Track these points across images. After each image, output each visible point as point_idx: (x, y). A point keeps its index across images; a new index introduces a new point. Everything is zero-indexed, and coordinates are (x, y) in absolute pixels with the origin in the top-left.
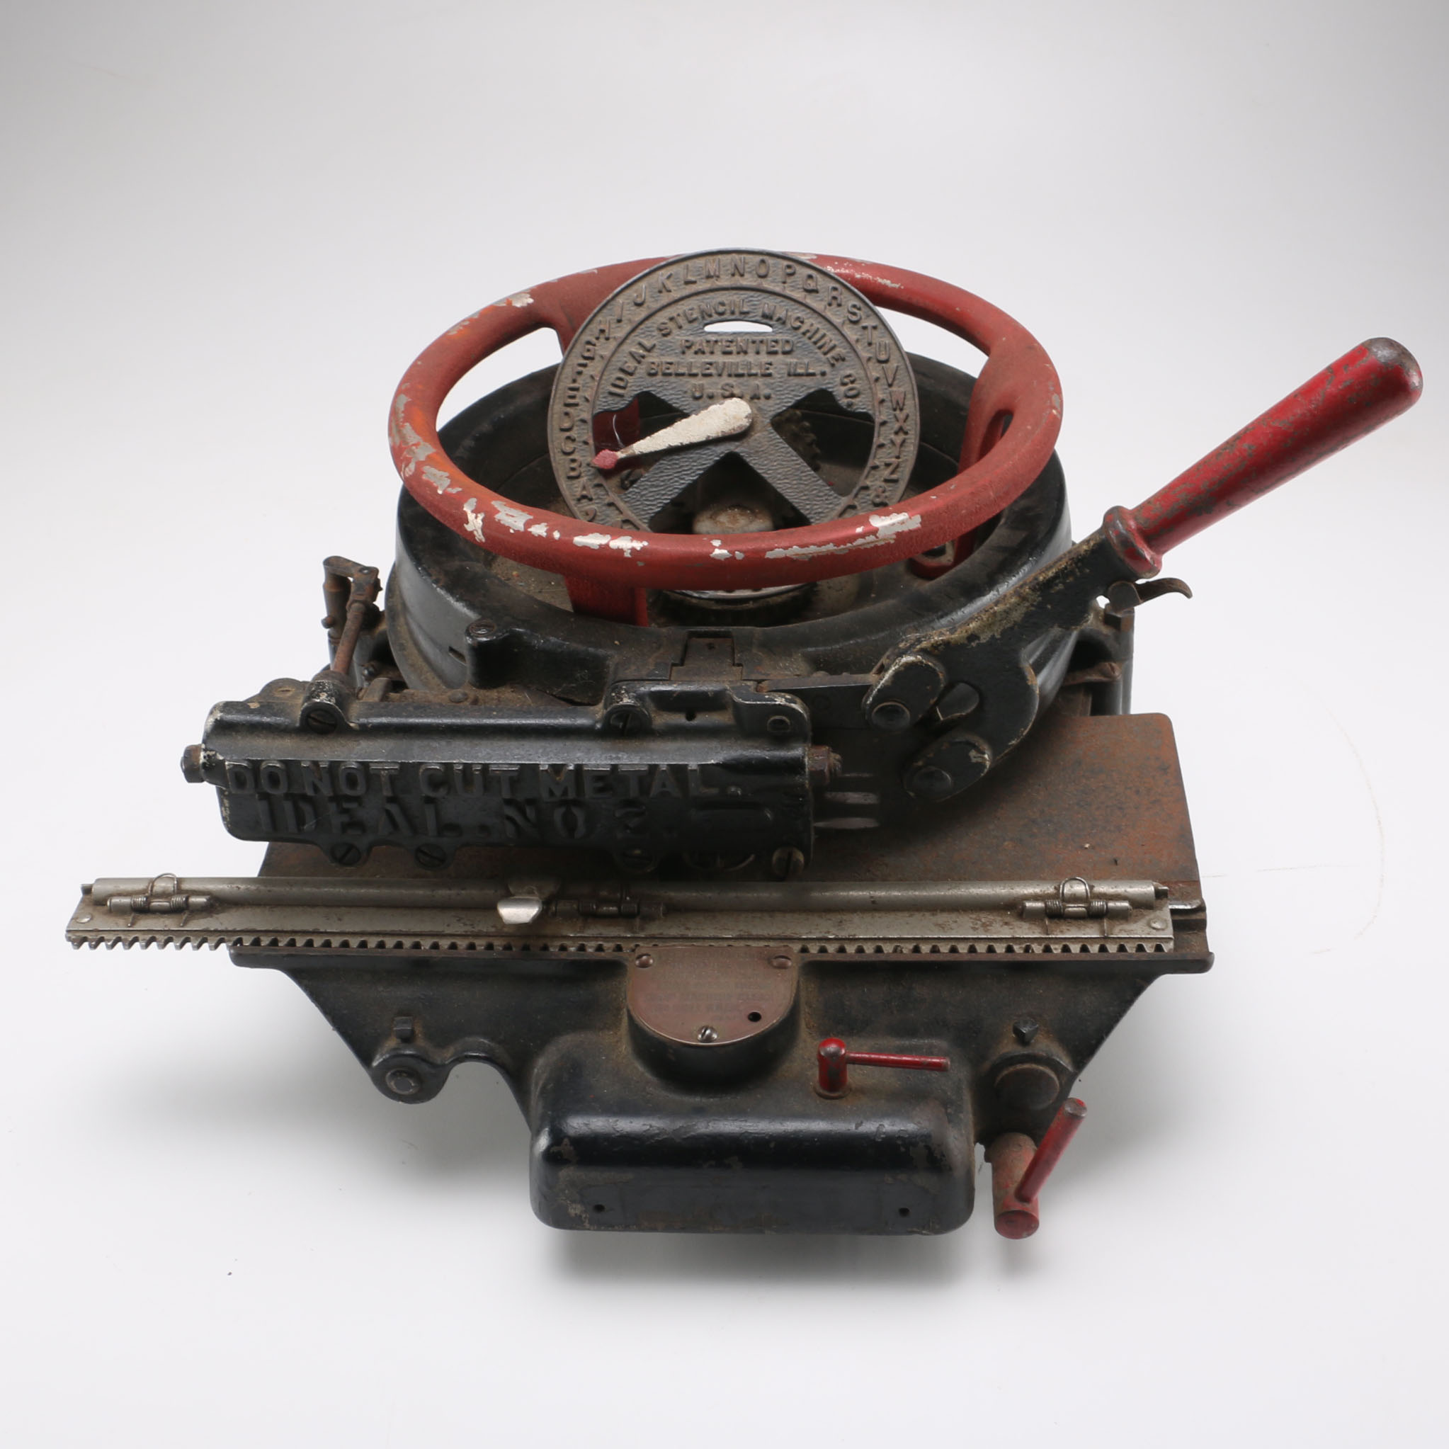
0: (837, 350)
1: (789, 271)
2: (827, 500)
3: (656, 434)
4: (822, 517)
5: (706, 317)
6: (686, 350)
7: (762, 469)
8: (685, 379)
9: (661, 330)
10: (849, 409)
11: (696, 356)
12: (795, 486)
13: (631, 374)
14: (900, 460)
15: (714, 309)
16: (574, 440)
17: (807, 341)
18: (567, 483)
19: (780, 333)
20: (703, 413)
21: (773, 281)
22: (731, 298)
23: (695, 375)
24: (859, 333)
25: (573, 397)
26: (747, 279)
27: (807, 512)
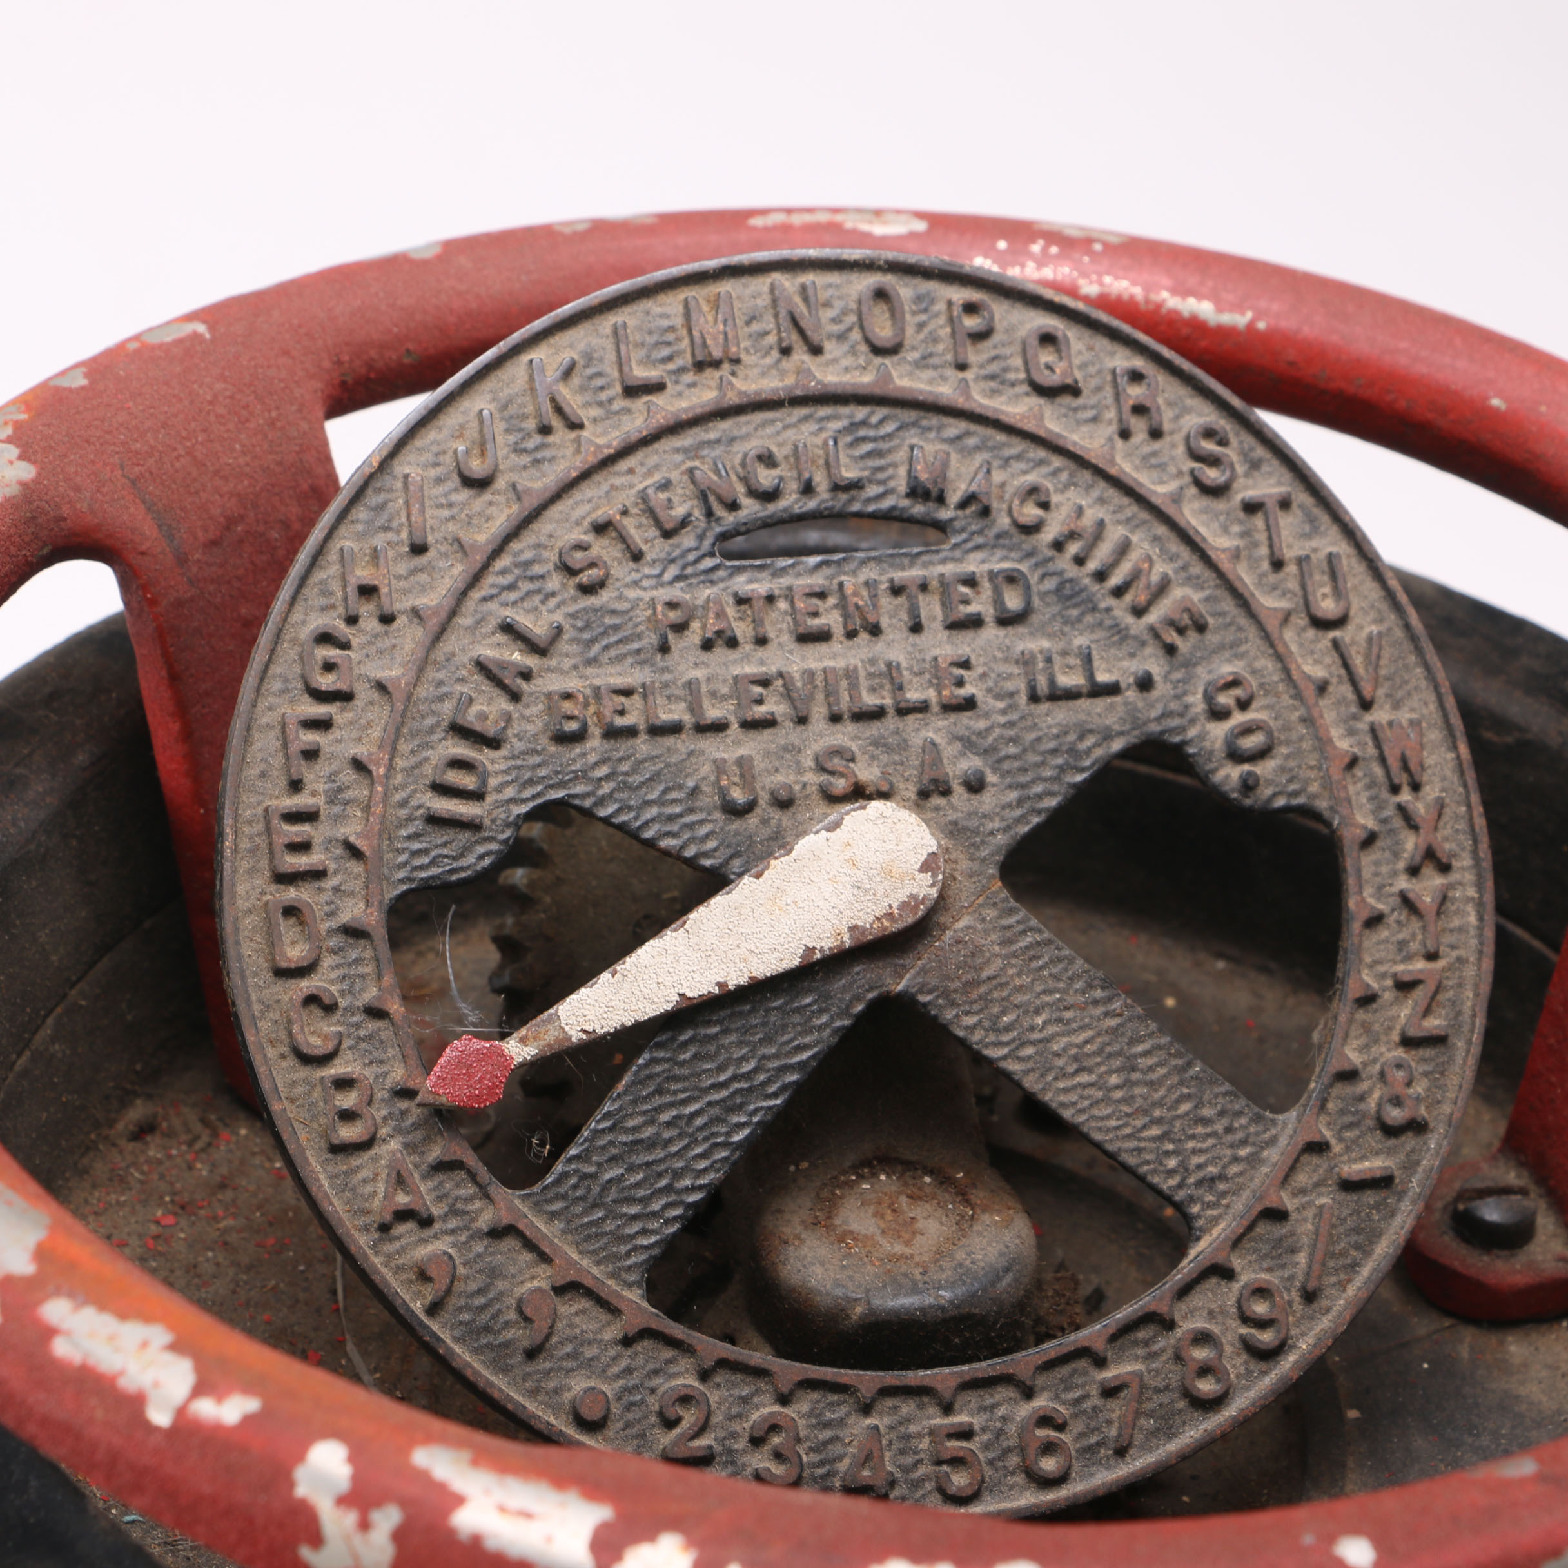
0: (1178, 593)
1: (971, 323)
2: (1229, 1130)
3: (630, 960)
4: (1224, 1194)
5: (719, 511)
6: (671, 637)
7: (1001, 1044)
8: (682, 744)
9: (572, 572)
10: (1248, 802)
11: (705, 656)
12: (1118, 1094)
13: (494, 743)
14: (1441, 964)
15: (744, 480)
16: (330, 1008)
17: (1072, 571)
18: (330, 1168)
19: (978, 548)
20: (778, 867)
21: (923, 363)
22: (790, 434)
23: (719, 727)
24: (1236, 529)
25: (303, 847)
26: (835, 361)
27: (1173, 1182)
